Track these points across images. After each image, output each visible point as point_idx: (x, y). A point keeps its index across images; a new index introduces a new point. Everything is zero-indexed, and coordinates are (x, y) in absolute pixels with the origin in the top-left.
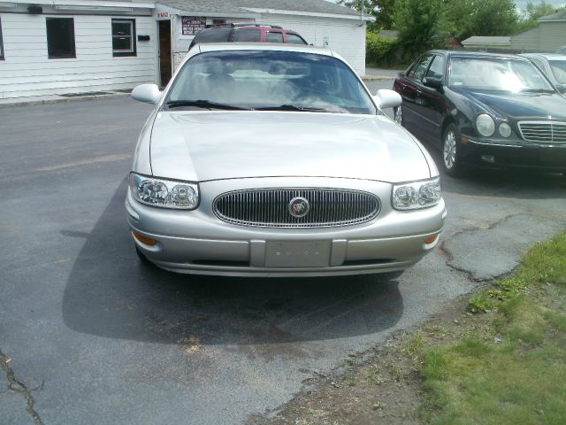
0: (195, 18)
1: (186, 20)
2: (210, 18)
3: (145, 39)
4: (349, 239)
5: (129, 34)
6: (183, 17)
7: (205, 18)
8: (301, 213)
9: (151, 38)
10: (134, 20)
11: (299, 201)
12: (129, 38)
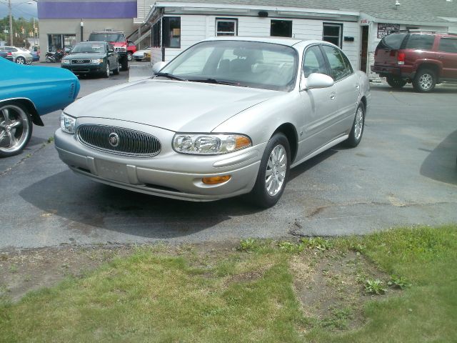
0: (390, 25)
1: (381, 26)
2: (403, 25)
3: (350, 39)
4: (137, 166)
5: (338, 35)
6: (379, 24)
7: (399, 25)
8: (114, 144)
9: (355, 39)
10: (342, 25)
11: (114, 136)
12: (338, 38)
